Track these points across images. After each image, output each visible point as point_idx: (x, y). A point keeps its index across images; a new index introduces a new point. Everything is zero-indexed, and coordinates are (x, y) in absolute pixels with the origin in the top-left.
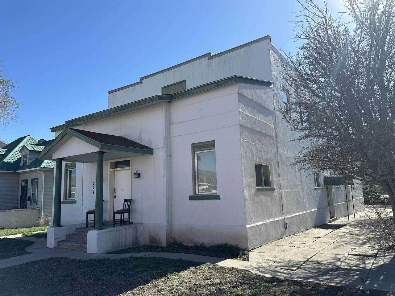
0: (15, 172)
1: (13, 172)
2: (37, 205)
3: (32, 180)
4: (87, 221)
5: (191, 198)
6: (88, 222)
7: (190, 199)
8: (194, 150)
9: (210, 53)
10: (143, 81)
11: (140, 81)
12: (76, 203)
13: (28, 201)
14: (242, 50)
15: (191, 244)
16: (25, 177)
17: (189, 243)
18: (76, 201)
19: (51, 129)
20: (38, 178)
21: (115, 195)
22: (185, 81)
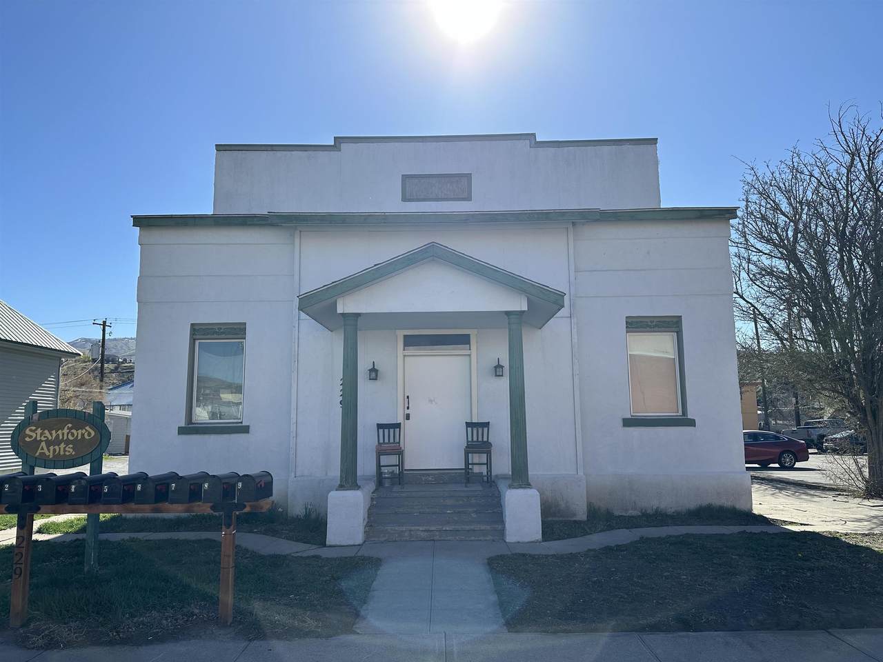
5: (627, 423)
7: (624, 426)
9: (534, 135)
10: (343, 146)
12: (248, 432)
15: (630, 512)
17: (627, 510)
18: (248, 427)
19: (135, 218)
21: (407, 412)
22: (468, 177)
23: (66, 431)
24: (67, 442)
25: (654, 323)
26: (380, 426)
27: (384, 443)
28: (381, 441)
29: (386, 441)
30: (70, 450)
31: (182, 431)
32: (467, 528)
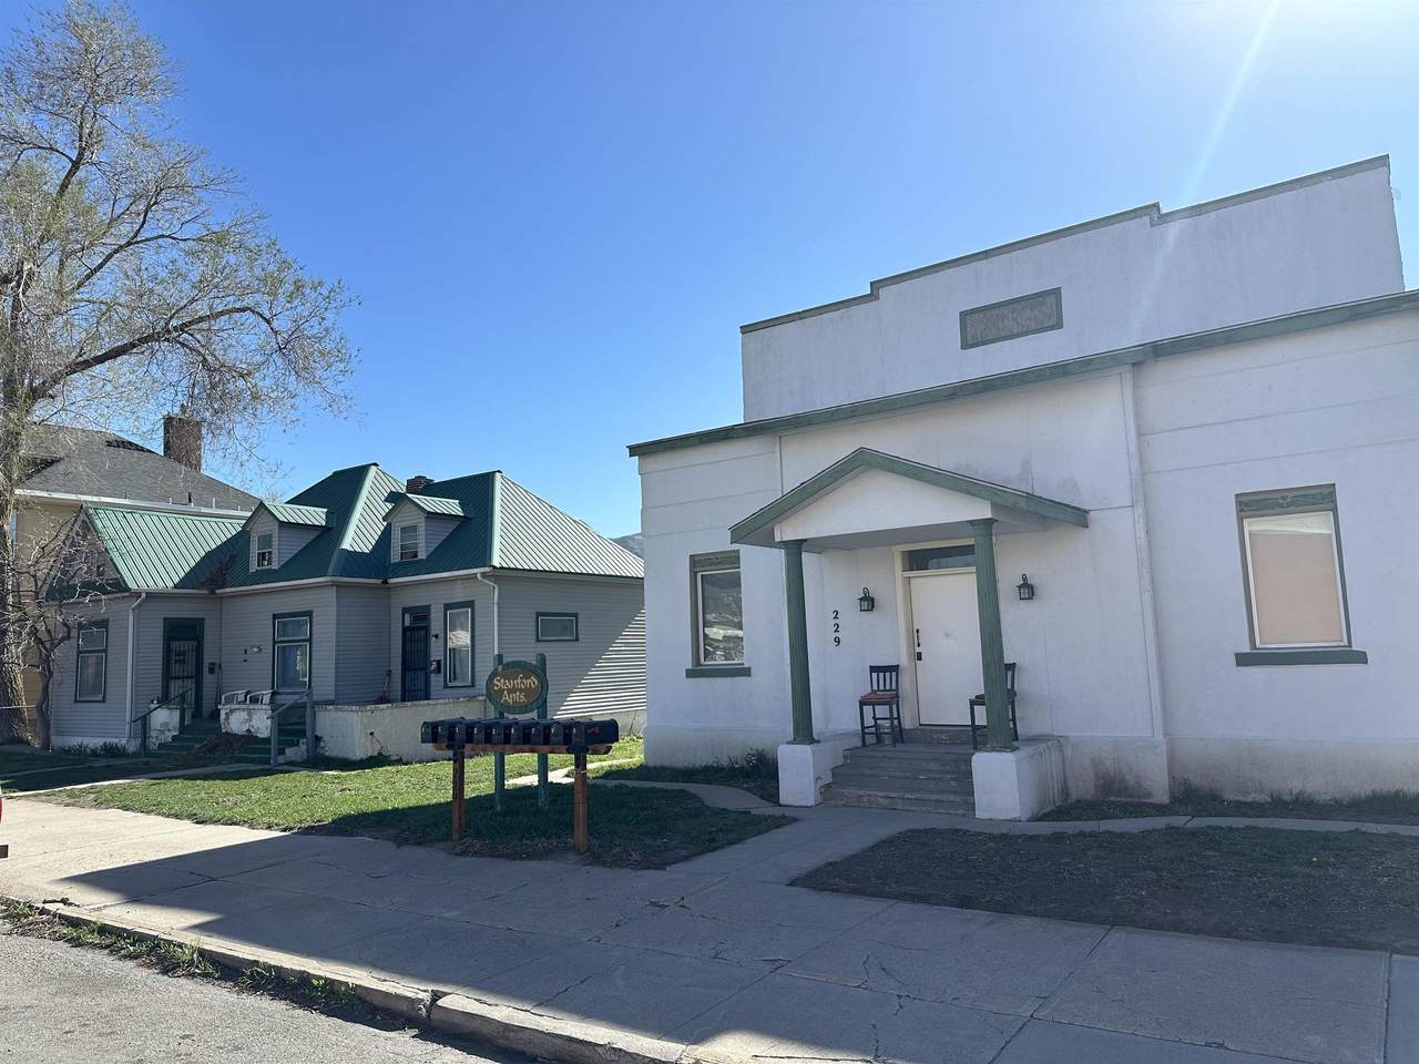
0: (385, 582)
1: (380, 581)
2: (473, 686)
3: (448, 607)
4: (863, 727)
5: (1243, 660)
6: (866, 730)
7: (1238, 664)
8: (1243, 514)
9: (1156, 206)
10: (883, 292)
11: (869, 292)
12: (749, 675)
13: (433, 675)
14: (1287, 196)
16: (416, 599)
17: (1247, 793)
18: (749, 669)
19: (630, 448)
20: (473, 602)
21: (918, 650)
22: (1056, 293)
23: (519, 680)
24: (521, 690)
25: (1289, 500)
26: (873, 669)
27: (878, 690)
28: (875, 688)
29: (882, 688)
30: (523, 699)
31: (690, 674)
32: (933, 797)
